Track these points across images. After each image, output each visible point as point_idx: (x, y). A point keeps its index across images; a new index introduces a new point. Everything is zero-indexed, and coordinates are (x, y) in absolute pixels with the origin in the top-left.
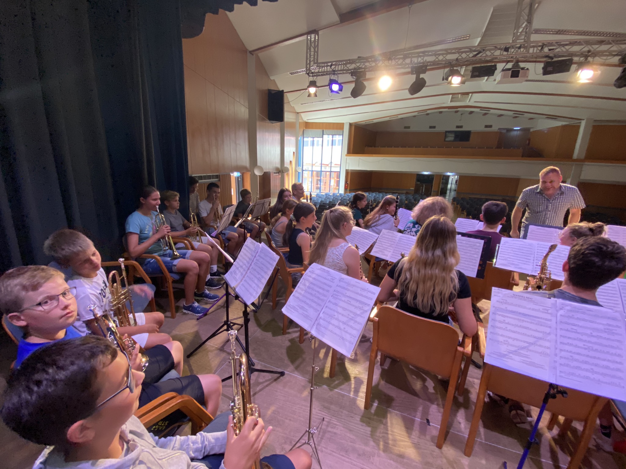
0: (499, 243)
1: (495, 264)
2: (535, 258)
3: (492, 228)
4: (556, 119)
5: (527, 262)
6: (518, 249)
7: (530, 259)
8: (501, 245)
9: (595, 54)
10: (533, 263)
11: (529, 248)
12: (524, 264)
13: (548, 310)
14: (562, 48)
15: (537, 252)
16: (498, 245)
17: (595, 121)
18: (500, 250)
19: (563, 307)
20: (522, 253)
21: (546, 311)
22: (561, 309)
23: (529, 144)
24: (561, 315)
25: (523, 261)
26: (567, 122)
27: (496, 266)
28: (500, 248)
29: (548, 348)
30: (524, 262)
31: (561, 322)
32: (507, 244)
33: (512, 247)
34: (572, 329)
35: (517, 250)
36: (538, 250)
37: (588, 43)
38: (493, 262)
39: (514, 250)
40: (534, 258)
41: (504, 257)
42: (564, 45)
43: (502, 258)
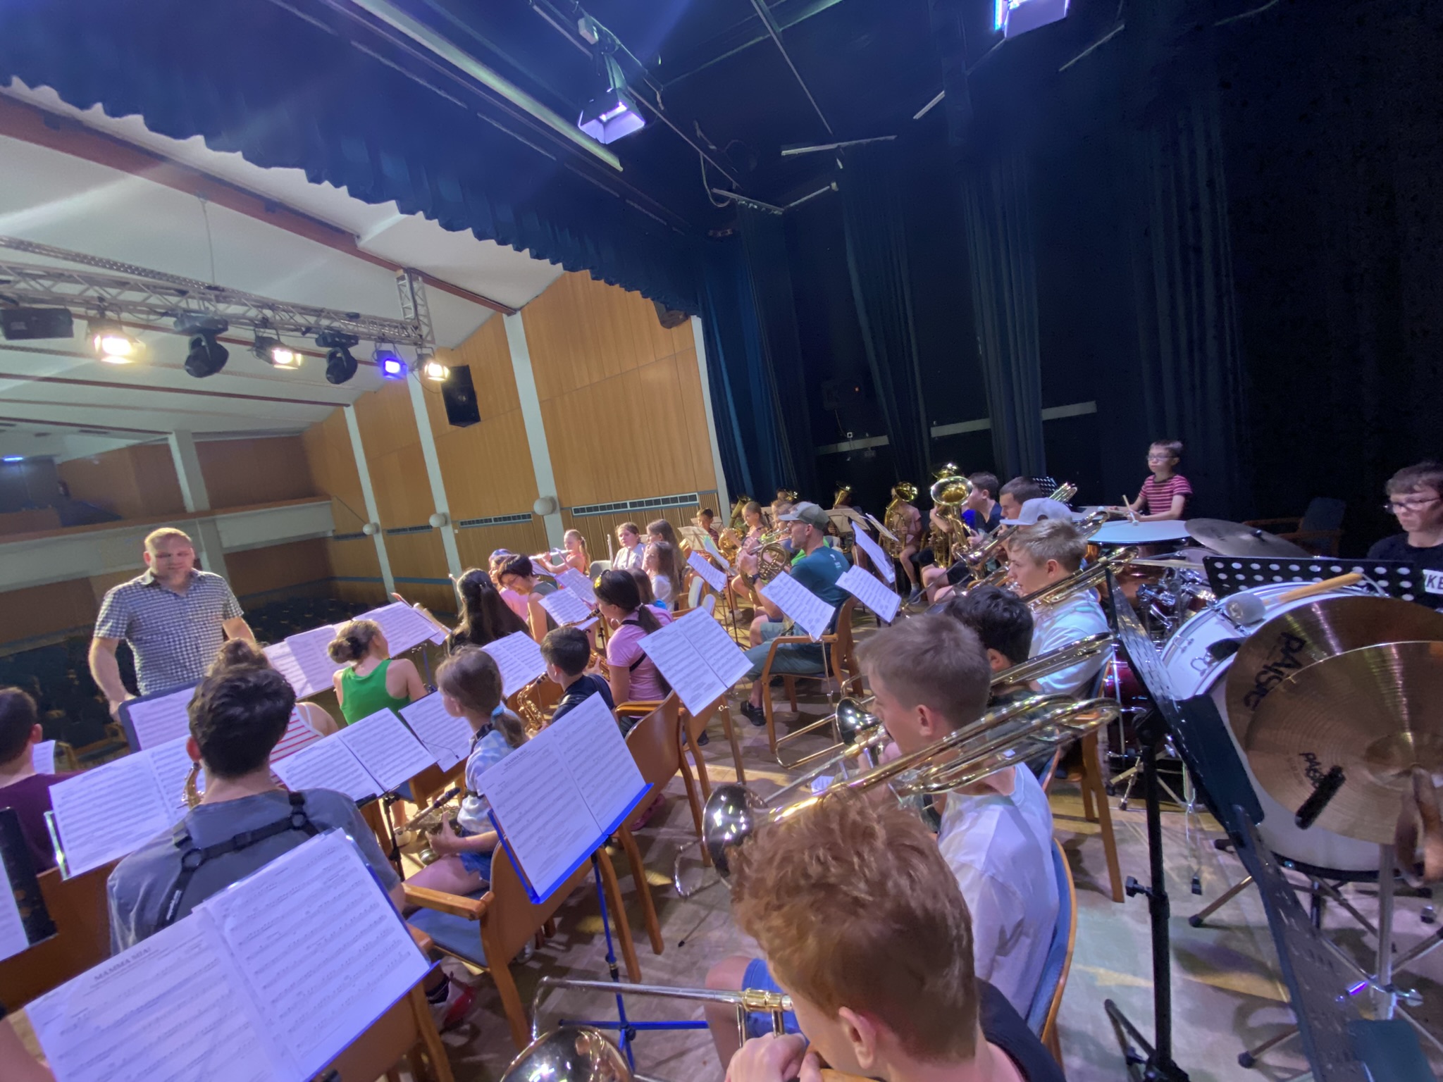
0: (50, 807)
1: (68, 871)
2: (164, 792)
3: (15, 772)
4: (105, 433)
5: (147, 812)
6: (110, 793)
7: (152, 801)
8: (56, 810)
9: (119, 307)
10: (164, 804)
11: (135, 777)
12: (144, 820)
13: (197, 946)
14: (33, 283)
15: (160, 774)
16: (47, 814)
17: (193, 434)
18: (60, 825)
19: (227, 909)
20: (125, 796)
21: (197, 950)
22: (225, 917)
23: (67, 494)
24: (232, 930)
25: (138, 815)
26: (135, 439)
27: (75, 873)
28: (58, 818)
29: (246, 1026)
30: (141, 817)
31: (240, 944)
32: (72, 798)
33: (90, 797)
34: (269, 938)
35: (108, 798)
36: (158, 768)
37: (91, 280)
38: (55, 864)
39: (98, 802)
40: (160, 792)
41: (80, 837)
42: (35, 277)
43: (78, 842)
